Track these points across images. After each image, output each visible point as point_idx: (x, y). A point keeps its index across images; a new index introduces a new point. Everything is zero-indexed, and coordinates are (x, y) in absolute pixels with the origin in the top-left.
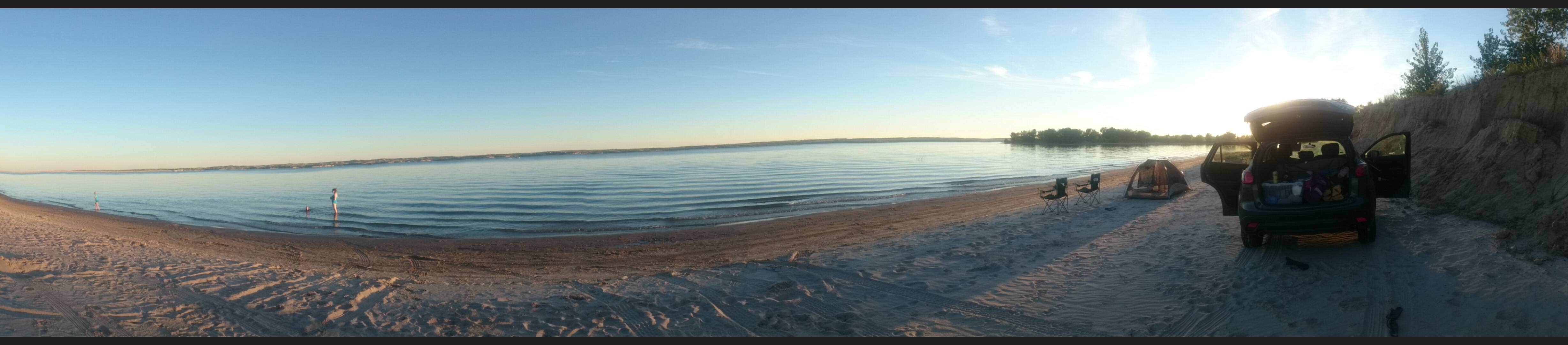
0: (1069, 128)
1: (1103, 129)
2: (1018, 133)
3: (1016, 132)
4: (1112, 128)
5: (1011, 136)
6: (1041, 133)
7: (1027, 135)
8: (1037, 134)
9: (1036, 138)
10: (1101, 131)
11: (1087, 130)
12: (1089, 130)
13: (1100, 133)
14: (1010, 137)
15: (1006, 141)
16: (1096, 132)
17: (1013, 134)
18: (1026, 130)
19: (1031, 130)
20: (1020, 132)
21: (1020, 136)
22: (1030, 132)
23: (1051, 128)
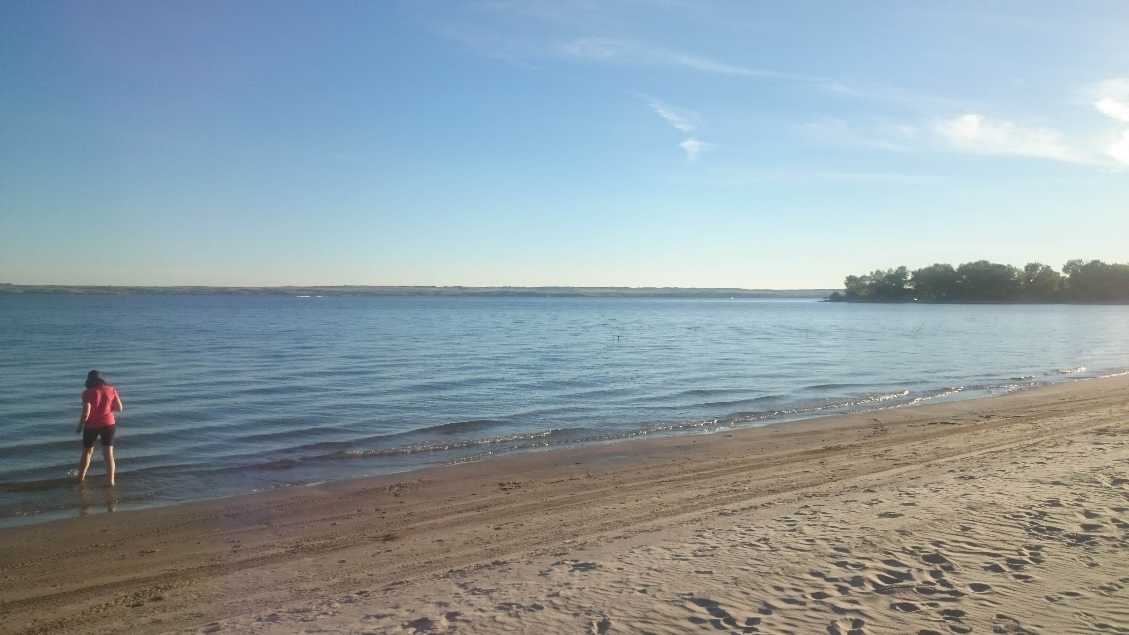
0: (985, 262)
1: (1071, 264)
2: (864, 278)
3: (858, 275)
4: (1095, 262)
5: (847, 284)
6: (918, 275)
7: (884, 280)
8: (909, 278)
9: (907, 287)
10: (1065, 269)
11: (1027, 268)
12: (1032, 268)
13: (1062, 274)
14: (844, 287)
15: (835, 297)
16: (1051, 271)
17: (851, 280)
18: (881, 270)
19: (895, 268)
20: (868, 275)
21: (868, 283)
22: (892, 273)
23: (941, 262)
